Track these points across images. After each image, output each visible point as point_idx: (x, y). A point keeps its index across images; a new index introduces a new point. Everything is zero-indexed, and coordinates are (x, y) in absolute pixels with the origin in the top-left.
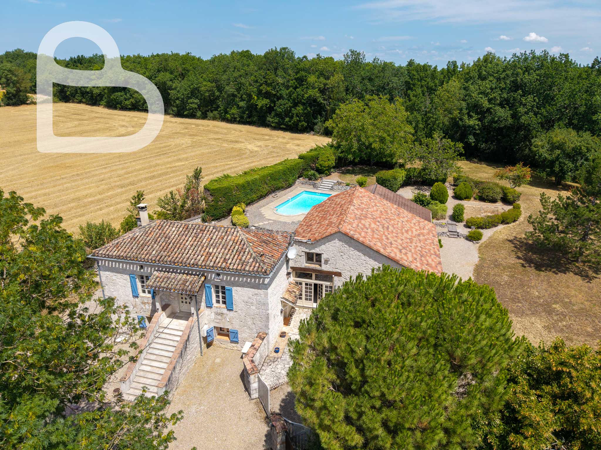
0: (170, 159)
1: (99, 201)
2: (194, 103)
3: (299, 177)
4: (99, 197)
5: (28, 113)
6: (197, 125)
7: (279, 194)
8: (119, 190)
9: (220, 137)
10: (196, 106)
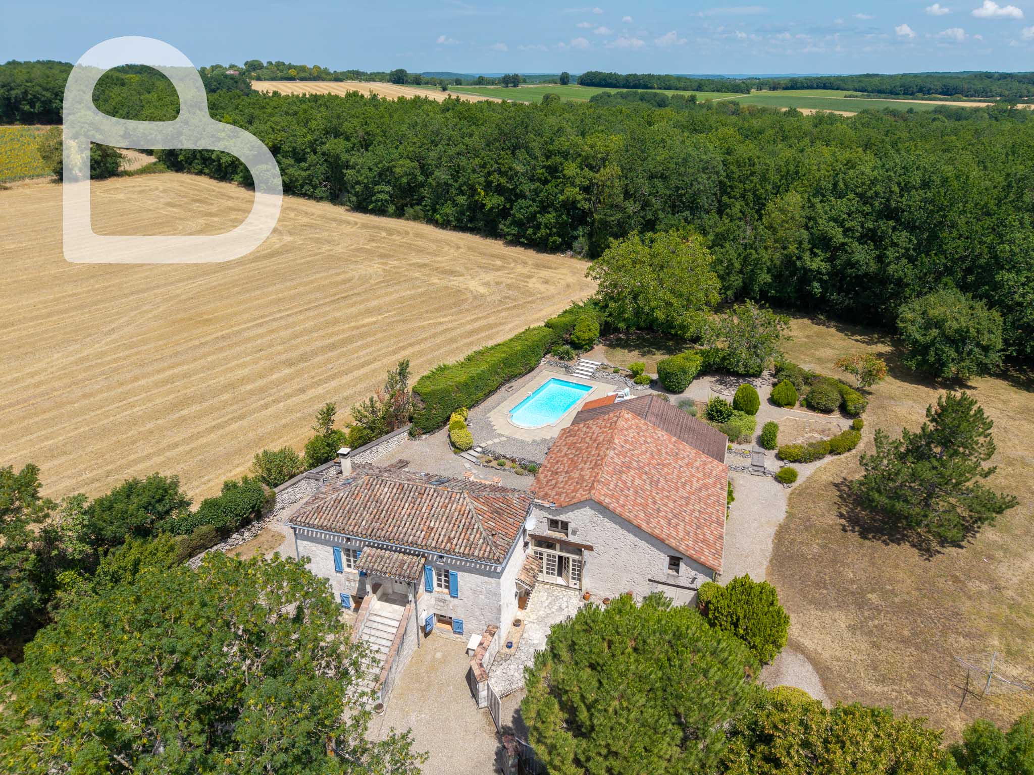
0: (354, 310)
1: (262, 390)
2: (384, 191)
3: (546, 354)
4: (260, 383)
5: (121, 196)
6: (390, 232)
7: (515, 384)
8: (287, 371)
9: (427, 261)
10: (387, 197)
